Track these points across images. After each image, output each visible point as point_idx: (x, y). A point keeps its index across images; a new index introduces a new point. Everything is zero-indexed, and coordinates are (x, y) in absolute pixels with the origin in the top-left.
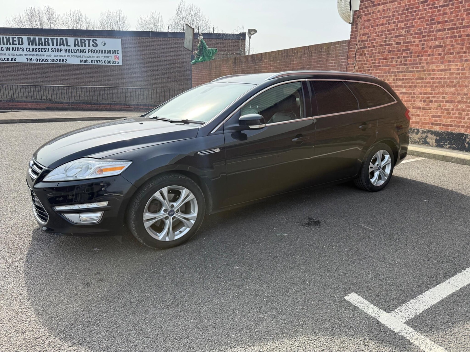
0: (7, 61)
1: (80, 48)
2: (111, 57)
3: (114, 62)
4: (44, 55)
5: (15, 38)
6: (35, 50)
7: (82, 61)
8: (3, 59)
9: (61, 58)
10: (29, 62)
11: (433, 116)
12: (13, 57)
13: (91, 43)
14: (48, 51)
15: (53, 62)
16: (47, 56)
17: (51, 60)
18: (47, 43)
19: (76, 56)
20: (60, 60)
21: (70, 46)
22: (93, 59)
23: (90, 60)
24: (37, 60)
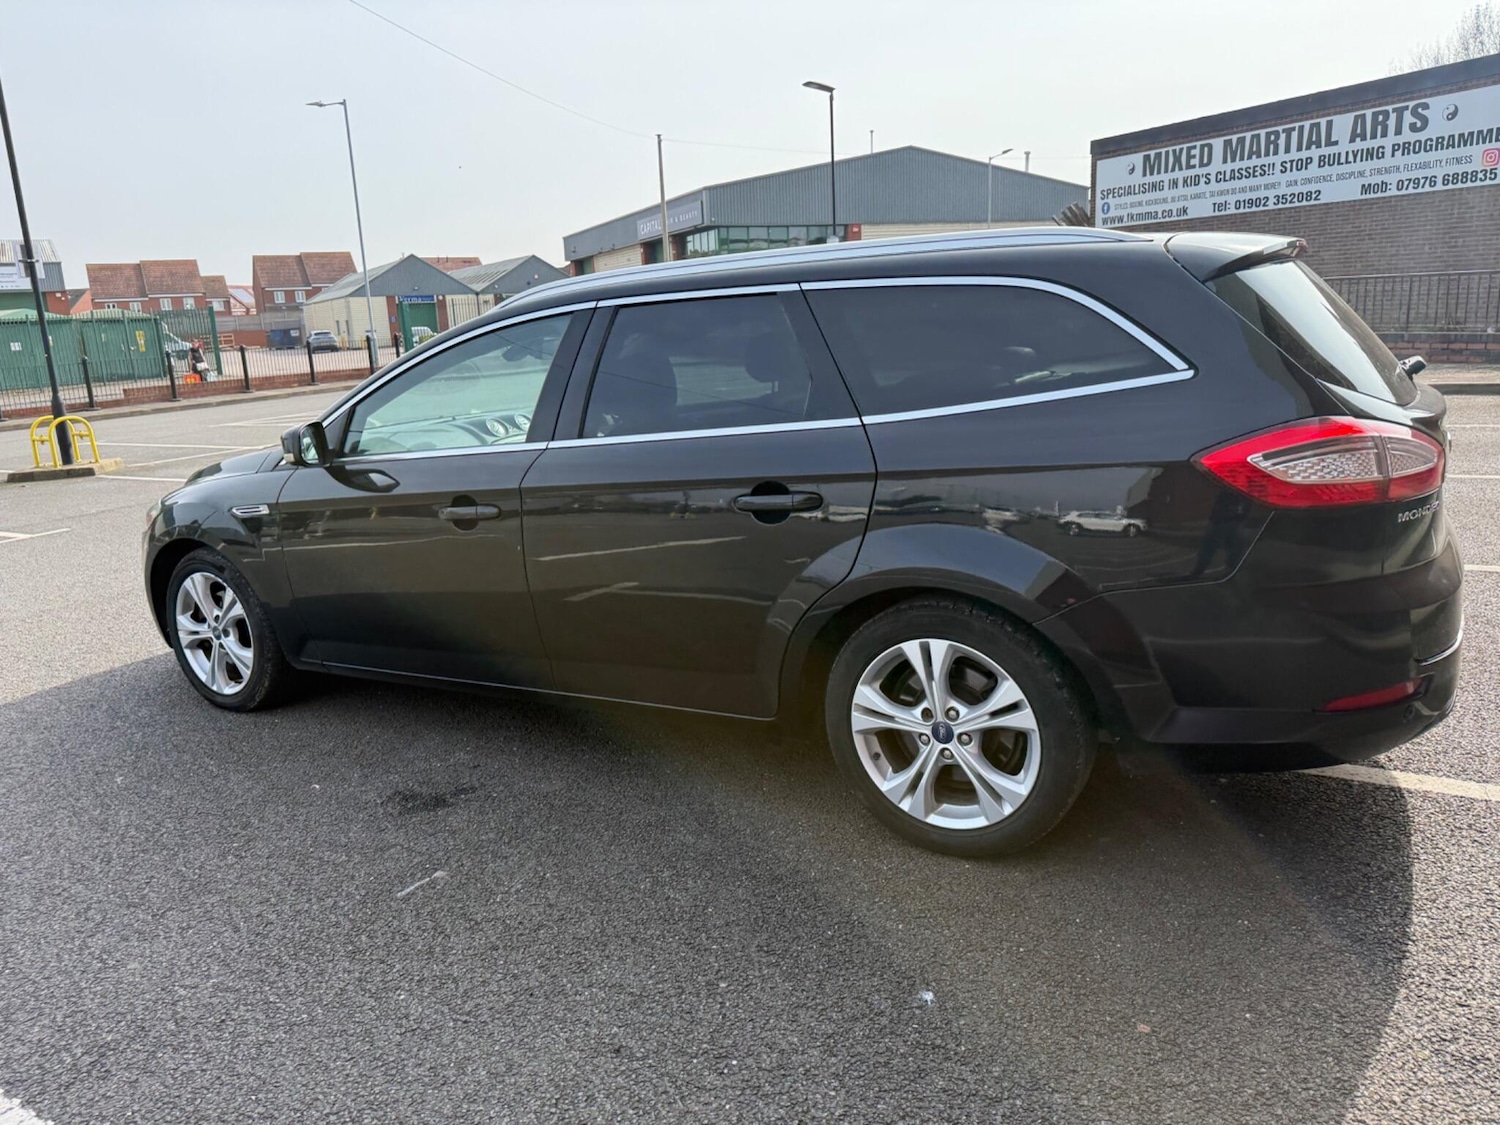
0: (1167, 219)
1: (1369, 144)
2: (1469, 159)
3: (1480, 175)
4: (1258, 188)
5: (1195, 147)
6: (1237, 174)
7: (1365, 189)
8: (1160, 215)
9: (1305, 189)
10: (1217, 213)
12: (1180, 205)
13: (1408, 118)
14: (1271, 172)
15: (1280, 206)
16: (1267, 187)
17: (1275, 200)
18: (1272, 145)
19: (1352, 174)
20: (1301, 196)
21: (1336, 143)
22: (1404, 176)
23: (1392, 179)
24: (1237, 205)
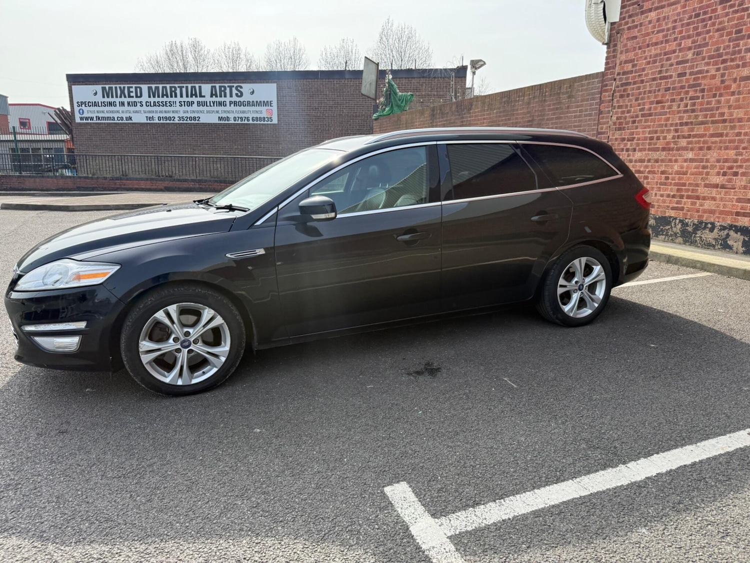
0: (120, 121)
1: (219, 99)
2: (261, 112)
3: (266, 119)
4: (169, 112)
5: (132, 87)
6: (157, 104)
7: (220, 119)
8: (116, 119)
9: (193, 115)
10: (149, 122)
11: (739, 200)
12: (128, 115)
13: (234, 91)
14: (175, 105)
15: (181, 122)
16: (173, 112)
17: (178, 119)
18: (173, 93)
19: (213, 111)
20: (191, 118)
21: (204, 96)
22: (236, 115)
23: (231, 116)
24: (159, 118)
